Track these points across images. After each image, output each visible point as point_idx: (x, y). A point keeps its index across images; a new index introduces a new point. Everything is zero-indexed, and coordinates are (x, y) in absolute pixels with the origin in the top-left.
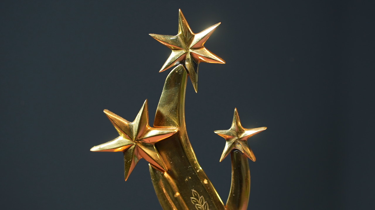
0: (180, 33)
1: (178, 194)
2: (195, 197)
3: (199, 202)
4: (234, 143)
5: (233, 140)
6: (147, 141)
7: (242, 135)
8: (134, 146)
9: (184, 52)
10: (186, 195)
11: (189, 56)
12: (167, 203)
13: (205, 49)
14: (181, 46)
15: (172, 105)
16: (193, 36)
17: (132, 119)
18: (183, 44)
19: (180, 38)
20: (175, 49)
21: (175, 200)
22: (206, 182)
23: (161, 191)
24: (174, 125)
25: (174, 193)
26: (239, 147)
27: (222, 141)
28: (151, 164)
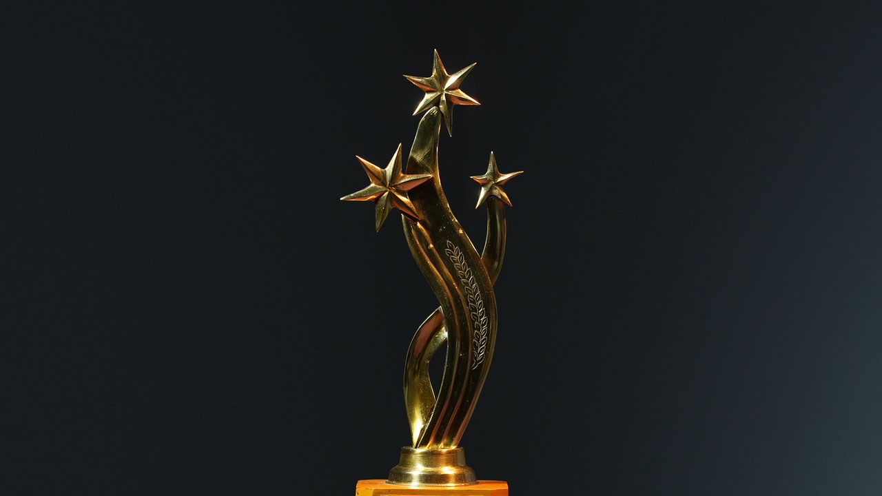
0: (434, 72)
1: (431, 246)
2: (450, 248)
3: (455, 253)
4: (491, 189)
5: (489, 186)
6: (401, 188)
7: (499, 180)
8: (387, 193)
9: (439, 93)
10: (440, 247)
11: (443, 98)
12: (420, 255)
13: (460, 91)
14: (435, 88)
15: (426, 151)
16: (448, 77)
17: (384, 166)
18: (437, 85)
19: (434, 80)
20: (429, 92)
21: (429, 252)
22: (461, 232)
23: (414, 242)
24: (428, 171)
25: (428, 245)
26: (497, 192)
27: (478, 187)
28: (404, 213)
